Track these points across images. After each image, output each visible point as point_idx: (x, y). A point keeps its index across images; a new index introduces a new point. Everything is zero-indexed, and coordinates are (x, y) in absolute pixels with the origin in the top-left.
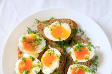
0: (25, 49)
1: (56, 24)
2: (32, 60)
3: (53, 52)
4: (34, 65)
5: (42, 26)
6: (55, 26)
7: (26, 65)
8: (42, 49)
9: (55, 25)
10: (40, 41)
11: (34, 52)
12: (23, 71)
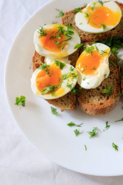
1: (95, 4)
2: (59, 67)
4: (64, 76)
5: (70, 19)
6: (92, 9)
7: (50, 76)
8: (75, 48)
9: (92, 6)
10: (71, 34)
11: (62, 52)
12: (45, 88)
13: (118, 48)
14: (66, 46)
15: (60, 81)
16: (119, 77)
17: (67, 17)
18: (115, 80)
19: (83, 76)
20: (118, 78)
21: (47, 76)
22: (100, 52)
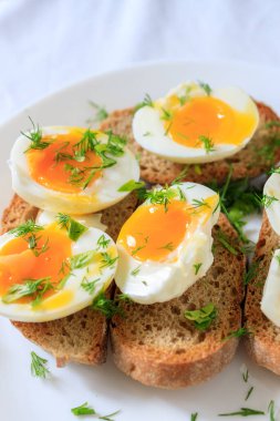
0: (38, 181)
1: (189, 89)
2: (67, 233)
3: (178, 198)
4: (77, 257)
5: (123, 128)
6: (182, 101)
7: (37, 255)
8: (123, 189)
10: (114, 154)
11: (82, 194)
12: (17, 286)
13: (246, 213)
14: (98, 182)
15: (64, 271)
16: (241, 285)
17: (116, 123)
18: (229, 290)
19: (135, 263)
20: (237, 285)
21: (28, 253)
22: (190, 203)
